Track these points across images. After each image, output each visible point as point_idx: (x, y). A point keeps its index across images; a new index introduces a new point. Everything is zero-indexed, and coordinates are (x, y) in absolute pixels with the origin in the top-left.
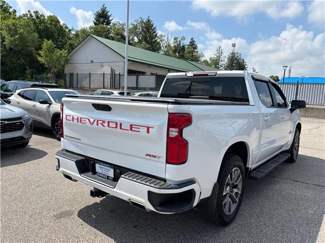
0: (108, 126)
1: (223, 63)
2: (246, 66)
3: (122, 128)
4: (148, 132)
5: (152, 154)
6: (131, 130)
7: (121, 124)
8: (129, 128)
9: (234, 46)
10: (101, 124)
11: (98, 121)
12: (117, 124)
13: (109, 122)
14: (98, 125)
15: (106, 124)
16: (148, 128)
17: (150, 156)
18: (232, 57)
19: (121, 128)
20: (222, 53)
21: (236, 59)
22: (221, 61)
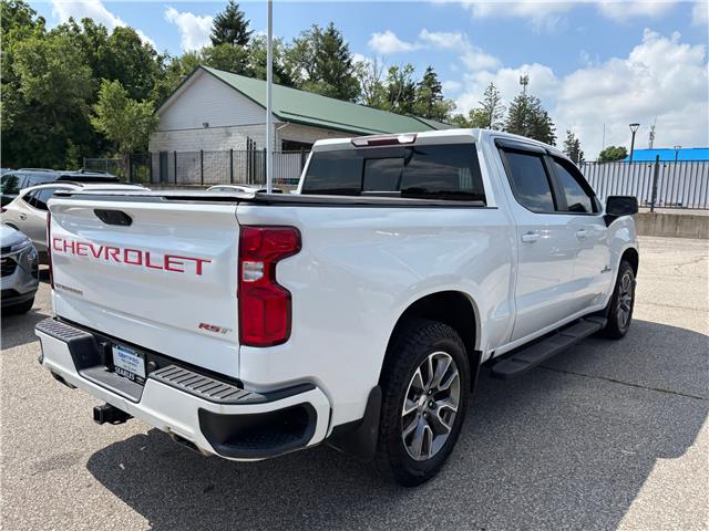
0: (126, 261)
1: (499, 120)
2: (552, 127)
3: (151, 264)
4: (199, 271)
5: (211, 324)
6: (167, 268)
7: (148, 254)
8: (163, 265)
9: (526, 83)
10: (114, 255)
11: (107, 249)
12: (140, 253)
13: (126, 251)
14: (107, 258)
15: (121, 256)
16: (199, 262)
17: (207, 327)
18: (521, 108)
19: (148, 264)
20: (496, 100)
21: (529, 111)
22: (496, 117)
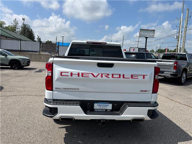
0: (113, 77)
1: (18, 30)
2: (34, 34)
4: (144, 78)
6: (132, 78)
7: (124, 75)
8: (130, 77)
9: (24, 20)
11: (102, 75)
12: (120, 75)
14: (102, 77)
15: (110, 76)
16: (144, 76)
17: (143, 91)
18: (24, 27)
19: (124, 77)
20: (17, 24)
21: (27, 28)
22: (18, 29)
